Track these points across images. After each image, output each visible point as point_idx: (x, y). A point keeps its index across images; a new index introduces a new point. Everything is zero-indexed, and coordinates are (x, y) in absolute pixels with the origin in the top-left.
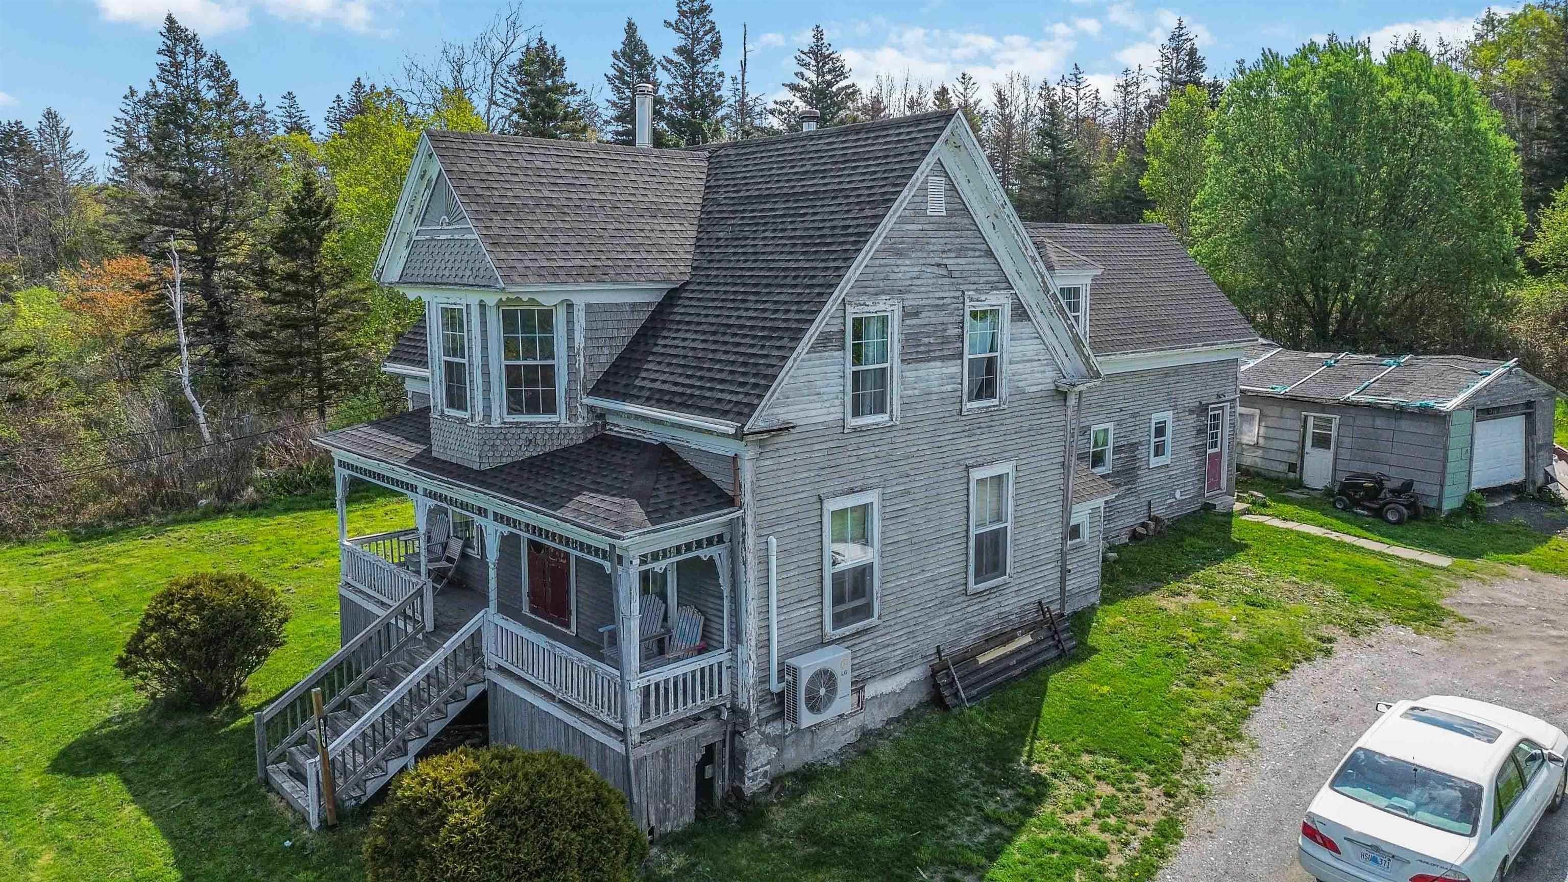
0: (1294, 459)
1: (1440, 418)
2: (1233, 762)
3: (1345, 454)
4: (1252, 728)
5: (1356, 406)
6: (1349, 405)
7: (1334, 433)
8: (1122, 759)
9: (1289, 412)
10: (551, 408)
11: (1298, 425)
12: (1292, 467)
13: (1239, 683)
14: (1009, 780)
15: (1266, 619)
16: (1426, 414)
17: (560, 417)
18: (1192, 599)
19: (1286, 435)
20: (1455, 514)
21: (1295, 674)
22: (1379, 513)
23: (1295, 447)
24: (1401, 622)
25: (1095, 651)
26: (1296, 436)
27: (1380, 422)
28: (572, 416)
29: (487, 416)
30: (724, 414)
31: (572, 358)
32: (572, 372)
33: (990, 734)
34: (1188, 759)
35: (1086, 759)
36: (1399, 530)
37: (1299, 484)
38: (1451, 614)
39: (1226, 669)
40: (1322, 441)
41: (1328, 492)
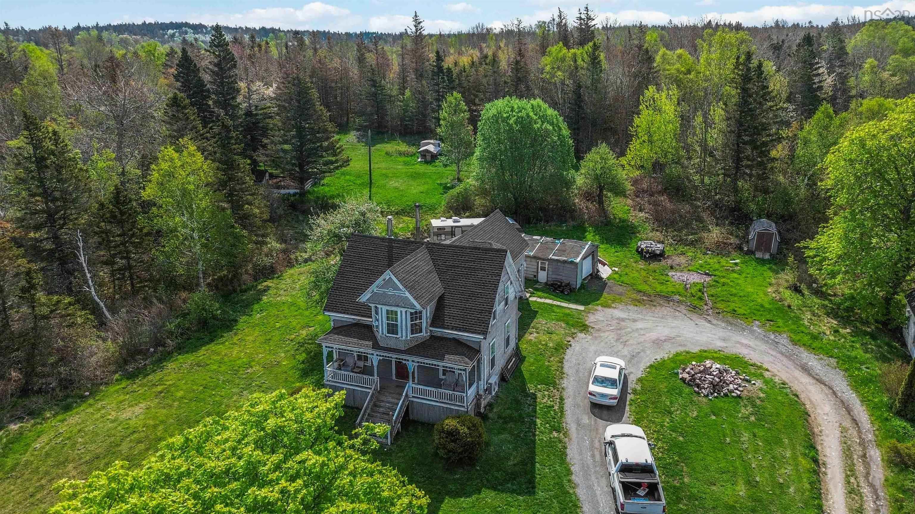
0: (535, 274)
1: (576, 264)
2: (565, 380)
3: (550, 273)
4: (565, 370)
5: (554, 260)
6: (551, 259)
7: (547, 266)
8: (546, 385)
9: (533, 260)
10: (421, 331)
11: (536, 264)
12: (535, 276)
13: (558, 359)
14: (527, 395)
15: (554, 337)
16: (572, 262)
17: (424, 334)
18: (535, 335)
19: (533, 267)
20: (580, 289)
21: (567, 353)
22: (562, 292)
23: (535, 270)
24: (581, 331)
25: (525, 357)
26: (536, 267)
27: (559, 264)
28: (426, 333)
29: (407, 337)
30: (479, 334)
31: (427, 319)
32: (427, 322)
33: (519, 386)
34: (557, 381)
35: (539, 386)
36: (568, 298)
37: (537, 282)
38: (589, 327)
39: (553, 355)
40: (543, 269)
41: (546, 284)
